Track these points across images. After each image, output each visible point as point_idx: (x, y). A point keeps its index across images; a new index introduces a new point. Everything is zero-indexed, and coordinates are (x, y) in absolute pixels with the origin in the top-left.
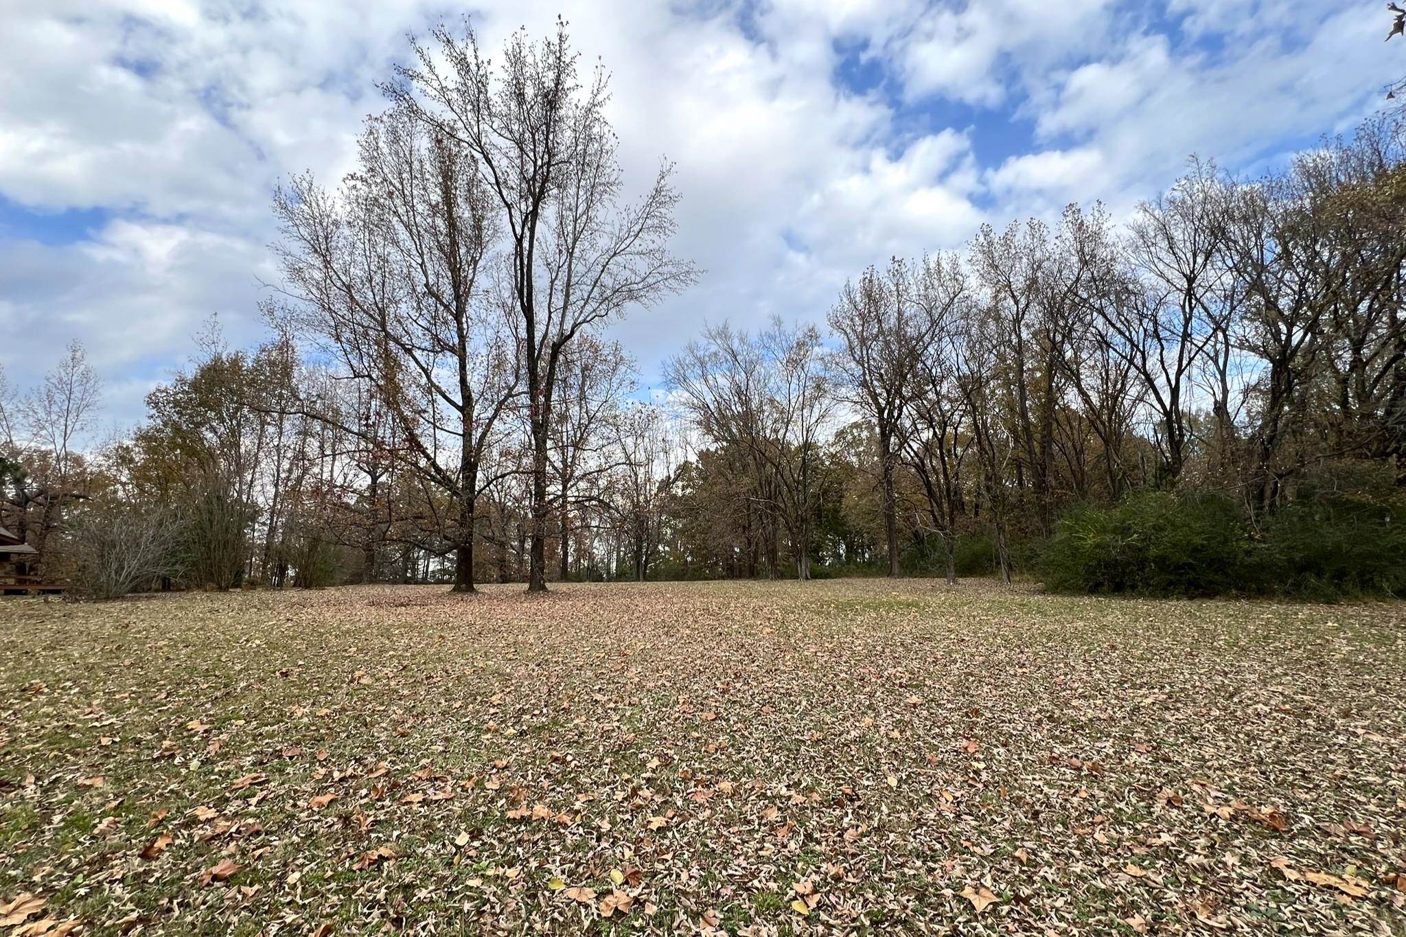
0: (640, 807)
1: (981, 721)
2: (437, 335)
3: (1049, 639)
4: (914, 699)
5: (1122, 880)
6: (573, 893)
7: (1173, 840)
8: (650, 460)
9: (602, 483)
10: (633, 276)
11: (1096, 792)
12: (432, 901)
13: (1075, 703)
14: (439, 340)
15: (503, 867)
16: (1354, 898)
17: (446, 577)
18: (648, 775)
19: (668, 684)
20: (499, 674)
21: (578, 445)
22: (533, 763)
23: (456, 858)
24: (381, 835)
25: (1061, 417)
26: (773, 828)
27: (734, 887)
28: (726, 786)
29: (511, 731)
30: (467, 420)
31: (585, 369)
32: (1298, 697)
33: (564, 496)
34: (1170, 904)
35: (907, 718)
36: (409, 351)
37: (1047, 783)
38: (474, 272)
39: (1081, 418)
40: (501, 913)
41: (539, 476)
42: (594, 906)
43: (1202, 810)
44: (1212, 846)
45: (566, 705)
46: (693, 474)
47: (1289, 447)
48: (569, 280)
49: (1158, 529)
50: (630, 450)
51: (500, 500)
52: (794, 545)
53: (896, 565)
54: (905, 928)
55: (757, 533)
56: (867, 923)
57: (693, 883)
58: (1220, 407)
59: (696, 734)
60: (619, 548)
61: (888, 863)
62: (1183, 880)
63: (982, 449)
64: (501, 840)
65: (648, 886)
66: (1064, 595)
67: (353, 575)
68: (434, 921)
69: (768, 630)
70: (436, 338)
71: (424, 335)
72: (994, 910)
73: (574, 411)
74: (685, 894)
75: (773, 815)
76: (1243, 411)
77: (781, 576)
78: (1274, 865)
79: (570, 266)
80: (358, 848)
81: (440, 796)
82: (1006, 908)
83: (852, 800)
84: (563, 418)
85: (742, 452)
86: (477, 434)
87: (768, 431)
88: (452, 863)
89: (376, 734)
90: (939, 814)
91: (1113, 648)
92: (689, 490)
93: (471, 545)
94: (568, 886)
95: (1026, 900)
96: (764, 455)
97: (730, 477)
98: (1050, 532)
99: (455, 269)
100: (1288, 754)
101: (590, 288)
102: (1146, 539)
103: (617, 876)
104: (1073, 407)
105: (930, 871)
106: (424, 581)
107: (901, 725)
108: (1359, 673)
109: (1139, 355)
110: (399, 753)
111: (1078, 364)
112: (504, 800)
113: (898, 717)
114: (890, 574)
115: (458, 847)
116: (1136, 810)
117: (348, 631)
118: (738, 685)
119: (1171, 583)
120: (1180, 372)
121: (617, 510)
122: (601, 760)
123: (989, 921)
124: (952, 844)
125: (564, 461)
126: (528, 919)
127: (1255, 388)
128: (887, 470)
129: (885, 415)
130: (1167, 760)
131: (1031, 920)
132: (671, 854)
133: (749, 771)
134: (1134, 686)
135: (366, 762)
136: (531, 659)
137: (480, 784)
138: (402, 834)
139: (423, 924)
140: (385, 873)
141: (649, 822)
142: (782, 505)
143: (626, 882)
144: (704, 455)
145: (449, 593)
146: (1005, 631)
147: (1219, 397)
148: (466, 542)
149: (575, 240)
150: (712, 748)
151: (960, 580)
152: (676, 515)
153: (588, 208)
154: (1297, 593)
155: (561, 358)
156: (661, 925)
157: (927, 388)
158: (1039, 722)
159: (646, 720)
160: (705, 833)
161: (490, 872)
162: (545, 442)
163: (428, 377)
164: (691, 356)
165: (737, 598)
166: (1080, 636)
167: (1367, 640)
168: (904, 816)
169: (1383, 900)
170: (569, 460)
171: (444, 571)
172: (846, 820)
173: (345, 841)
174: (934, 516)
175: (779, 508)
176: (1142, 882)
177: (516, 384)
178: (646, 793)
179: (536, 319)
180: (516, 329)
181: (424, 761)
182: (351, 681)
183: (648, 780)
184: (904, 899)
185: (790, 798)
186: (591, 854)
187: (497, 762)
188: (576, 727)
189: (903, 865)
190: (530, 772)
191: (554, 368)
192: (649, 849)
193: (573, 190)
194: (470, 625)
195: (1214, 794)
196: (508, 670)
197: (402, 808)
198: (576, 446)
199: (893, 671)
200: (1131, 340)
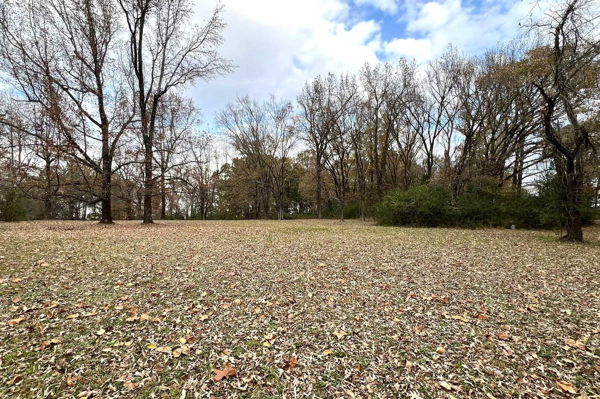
0: (196, 312)
1: (348, 272)
2: (83, 82)
3: (377, 242)
4: (322, 264)
5: (392, 323)
6: (160, 349)
7: (411, 309)
8: (208, 161)
9: (183, 171)
10: (200, 64)
11: (387, 294)
12: (82, 360)
13: (383, 264)
14: (85, 85)
15: (123, 342)
16: (465, 322)
17: (97, 218)
18: (201, 299)
19: (213, 262)
20: (125, 260)
21: (170, 151)
22: (142, 297)
23: (97, 341)
24: (53, 334)
25: (390, 153)
26: (257, 316)
27: (238, 340)
28: (238, 301)
29: (131, 284)
30: (105, 133)
31: (173, 111)
32: (458, 260)
33: (162, 176)
34: (407, 330)
35: (318, 272)
36: (66, 90)
37: (370, 293)
38: (106, 48)
39: (397, 155)
40: (122, 361)
41: (148, 165)
42: (170, 354)
43: (422, 298)
44: (424, 310)
45: (161, 272)
46: (230, 170)
47: (467, 170)
48: (164, 61)
49: (421, 200)
50: (198, 154)
51: (127, 178)
52: (277, 204)
53: (320, 214)
54: (310, 347)
55: (260, 198)
56: (295, 347)
57: (219, 340)
58: (447, 153)
59: (225, 282)
60: (192, 204)
61: (305, 325)
62: (412, 321)
63: (358, 164)
64: (123, 331)
65: (198, 343)
66: (384, 226)
67: (38, 215)
68: (83, 368)
69: (263, 239)
70: (83, 84)
71: (76, 81)
72: (345, 338)
73: (168, 133)
74: (215, 344)
75: (258, 311)
76: (454, 156)
77: (271, 218)
78: (442, 314)
79: (164, 53)
80: (39, 341)
81: (89, 314)
82: (349, 337)
83: (293, 303)
84: (161, 137)
85: (254, 160)
86: (111, 140)
87: (266, 151)
88: (95, 343)
89: (51, 289)
90: (328, 306)
91: (400, 244)
92: (228, 178)
93: (110, 199)
94: (158, 347)
95: (357, 334)
96: (264, 162)
97: (248, 171)
98: (381, 200)
99: (93, 44)
100: (452, 279)
101: (176, 67)
102: (416, 204)
103: (183, 340)
104: (395, 149)
105: (322, 326)
106: (84, 219)
107: (316, 274)
108: (478, 252)
109: (421, 129)
110: (65, 297)
111: (399, 132)
112: (125, 314)
113: (315, 271)
114: (317, 218)
115: (98, 336)
116: (400, 300)
117: (35, 242)
118: (247, 261)
119: (423, 221)
120: (434, 137)
121: (191, 185)
122: (178, 294)
123: (343, 342)
124: (331, 316)
125: (162, 159)
126: (136, 362)
127: (459, 147)
128: (318, 171)
129: (319, 147)
130: (413, 283)
131: (358, 340)
132: (210, 329)
133: (249, 295)
134: (405, 258)
135: (44, 302)
136: (143, 253)
137: (112, 308)
138: (66, 332)
139: (76, 370)
140: (55, 350)
141: (200, 318)
142: (272, 186)
143: (188, 343)
144: (235, 161)
145: (98, 224)
146: (361, 239)
147: (447, 149)
148: (106, 198)
149: (167, 39)
150: (232, 287)
151: (346, 220)
152: (221, 189)
153: (174, 22)
154: (463, 225)
155: (160, 104)
156: (203, 358)
157: (338, 136)
158: (369, 272)
159: (201, 277)
160: (227, 320)
161: (116, 345)
162: (151, 147)
163: (80, 107)
164: (230, 110)
165: (250, 227)
166: (388, 241)
167: (481, 241)
168: (313, 308)
169: (474, 322)
170: (165, 158)
171: (95, 214)
172: (289, 311)
173: (30, 338)
174: (337, 192)
175: (270, 187)
176: (398, 323)
177: (133, 116)
178: (199, 306)
179: (145, 81)
180: (133, 85)
181: (79, 300)
182: (36, 265)
183: (201, 301)
184: (310, 338)
185: (266, 304)
186: (170, 333)
187: (122, 298)
188: (166, 281)
189: (311, 325)
190: (140, 302)
191: (156, 108)
192: (199, 328)
193: (166, 10)
194: (110, 238)
195: (427, 293)
196: (130, 258)
197: (66, 321)
198: (169, 152)
199: (315, 254)
200: (418, 122)
